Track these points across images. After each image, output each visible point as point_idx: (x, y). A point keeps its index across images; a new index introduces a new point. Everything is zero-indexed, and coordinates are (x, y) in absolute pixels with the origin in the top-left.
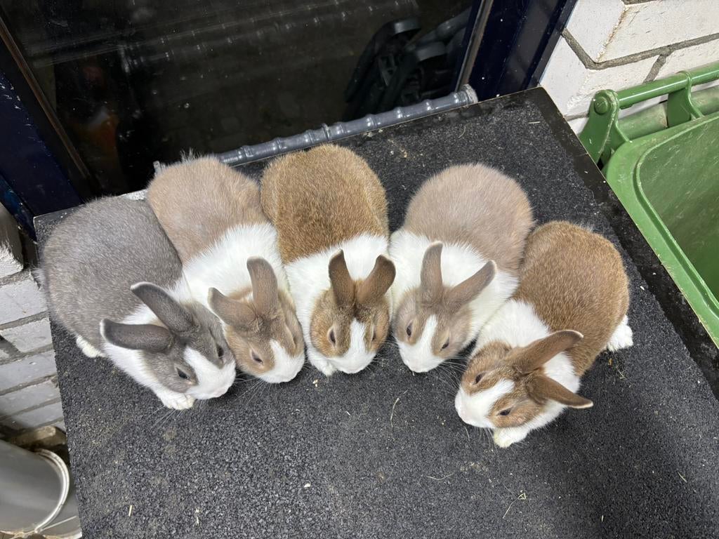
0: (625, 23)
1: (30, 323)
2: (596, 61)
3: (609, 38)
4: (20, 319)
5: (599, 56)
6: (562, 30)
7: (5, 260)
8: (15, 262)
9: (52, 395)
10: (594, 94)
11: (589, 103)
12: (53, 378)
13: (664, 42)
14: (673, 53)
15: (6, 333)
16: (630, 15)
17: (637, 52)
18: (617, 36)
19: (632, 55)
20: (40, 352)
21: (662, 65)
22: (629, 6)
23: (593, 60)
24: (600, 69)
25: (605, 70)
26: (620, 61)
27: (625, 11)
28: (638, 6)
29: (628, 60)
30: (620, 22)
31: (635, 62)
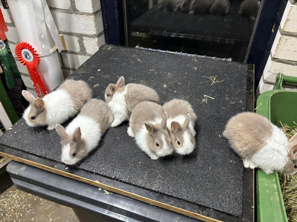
0: (282, 43)
2: (273, 56)
3: (276, 48)
16: (283, 40)
22: (282, 36)
24: (276, 61)
25: (279, 63)
26: (285, 61)
27: (280, 38)
28: (286, 37)
29: (289, 62)
30: (279, 42)
31: (293, 65)
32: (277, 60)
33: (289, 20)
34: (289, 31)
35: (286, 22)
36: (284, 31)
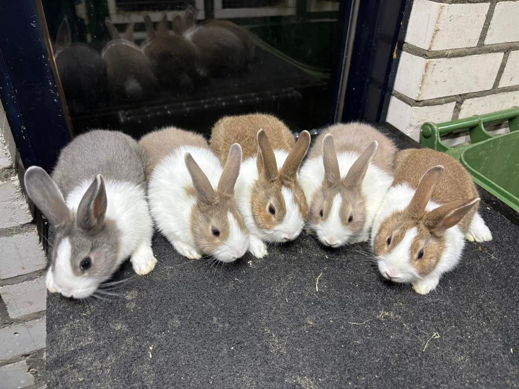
0: (429, 72)
1: (24, 282)
2: (416, 99)
3: (421, 83)
4: (18, 276)
5: (418, 96)
6: (392, 91)
7: (22, 208)
8: (28, 211)
9: (23, 382)
10: (420, 126)
11: (419, 134)
12: (28, 358)
13: (457, 91)
14: (464, 102)
15: (4, 291)
16: (430, 66)
17: (442, 96)
18: (426, 81)
19: (439, 98)
20: (24, 321)
21: (459, 111)
22: (429, 60)
23: (415, 99)
24: (420, 106)
25: (424, 107)
26: (431, 101)
27: (427, 63)
28: (434, 61)
29: (437, 102)
30: (426, 71)
31: (442, 104)
32: (421, 104)
33: (438, 30)
34: (438, 50)
35: (435, 34)
36: (432, 51)
